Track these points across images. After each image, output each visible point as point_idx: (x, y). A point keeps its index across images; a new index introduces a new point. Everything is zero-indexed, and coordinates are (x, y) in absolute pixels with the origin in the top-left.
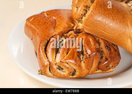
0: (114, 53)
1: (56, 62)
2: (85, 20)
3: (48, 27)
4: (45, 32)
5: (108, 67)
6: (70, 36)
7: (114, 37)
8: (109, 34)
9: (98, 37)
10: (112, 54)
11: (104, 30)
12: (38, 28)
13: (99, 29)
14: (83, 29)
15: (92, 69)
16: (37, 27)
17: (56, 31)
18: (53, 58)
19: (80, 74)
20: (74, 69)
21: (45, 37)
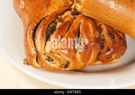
0: (118, 42)
1: (45, 52)
2: (84, 1)
3: (40, 5)
4: (35, 10)
5: (110, 58)
6: (65, 18)
7: (119, 24)
8: (112, 20)
9: (100, 22)
10: (116, 43)
11: (107, 15)
12: (28, 5)
13: (100, 13)
14: (82, 12)
15: (89, 61)
16: (27, 3)
17: (49, 10)
18: (41, 46)
19: (75, 66)
20: (67, 61)
21: (35, 19)
